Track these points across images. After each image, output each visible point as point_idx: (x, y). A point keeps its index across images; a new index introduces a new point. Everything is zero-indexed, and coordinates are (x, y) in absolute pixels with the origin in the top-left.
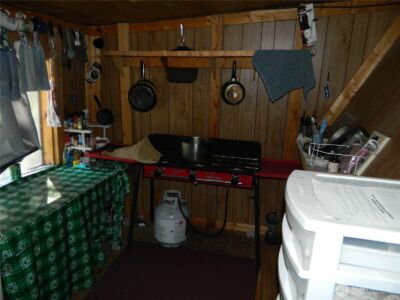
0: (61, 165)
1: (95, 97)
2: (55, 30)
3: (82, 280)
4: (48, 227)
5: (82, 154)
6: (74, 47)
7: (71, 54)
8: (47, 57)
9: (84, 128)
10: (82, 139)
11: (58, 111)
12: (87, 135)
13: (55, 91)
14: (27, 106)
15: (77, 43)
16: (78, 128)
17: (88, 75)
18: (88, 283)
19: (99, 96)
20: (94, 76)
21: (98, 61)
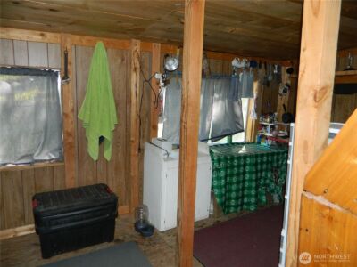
0: (254, 143)
1: (284, 105)
2: (263, 65)
3: (249, 204)
4: (236, 162)
5: (267, 138)
6: (273, 74)
7: (270, 78)
8: (255, 80)
9: (271, 122)
10: (268, 128)
11: (256, 110)
12: (272, 127)
13: (257, 99)
14: (240, 105)
15: (275, 72)
16: (266, 122)
17: (281, 91)
18: (252, 208)
19: (286, 105)
20: (285, 91)
21: (289, 82)
